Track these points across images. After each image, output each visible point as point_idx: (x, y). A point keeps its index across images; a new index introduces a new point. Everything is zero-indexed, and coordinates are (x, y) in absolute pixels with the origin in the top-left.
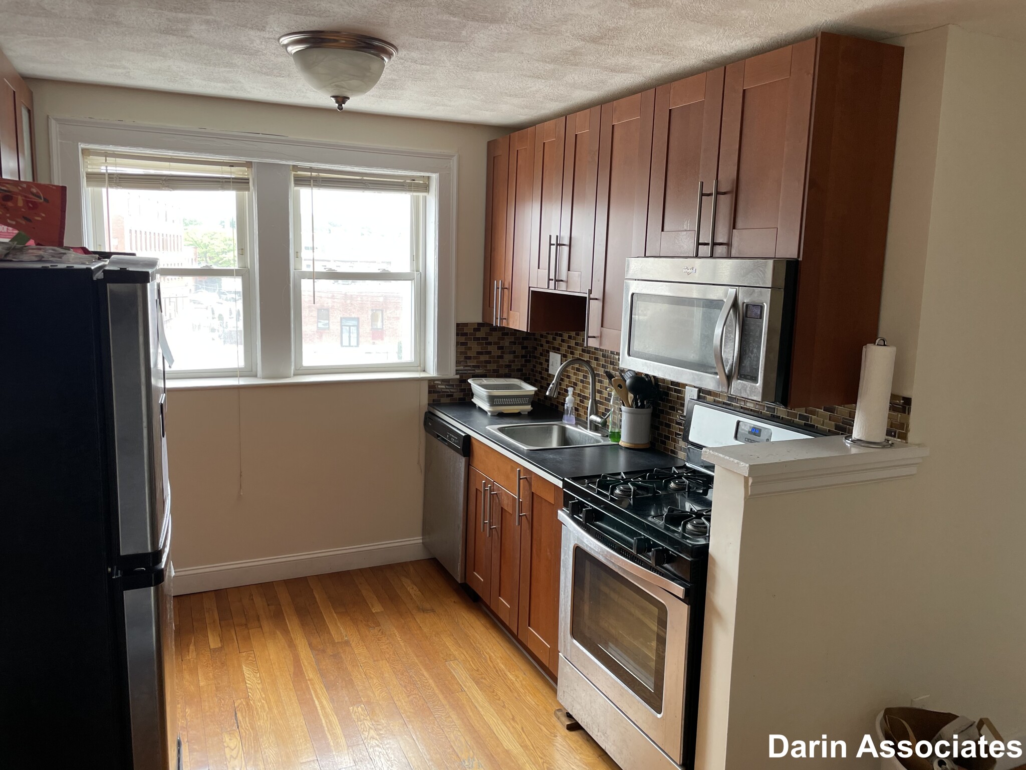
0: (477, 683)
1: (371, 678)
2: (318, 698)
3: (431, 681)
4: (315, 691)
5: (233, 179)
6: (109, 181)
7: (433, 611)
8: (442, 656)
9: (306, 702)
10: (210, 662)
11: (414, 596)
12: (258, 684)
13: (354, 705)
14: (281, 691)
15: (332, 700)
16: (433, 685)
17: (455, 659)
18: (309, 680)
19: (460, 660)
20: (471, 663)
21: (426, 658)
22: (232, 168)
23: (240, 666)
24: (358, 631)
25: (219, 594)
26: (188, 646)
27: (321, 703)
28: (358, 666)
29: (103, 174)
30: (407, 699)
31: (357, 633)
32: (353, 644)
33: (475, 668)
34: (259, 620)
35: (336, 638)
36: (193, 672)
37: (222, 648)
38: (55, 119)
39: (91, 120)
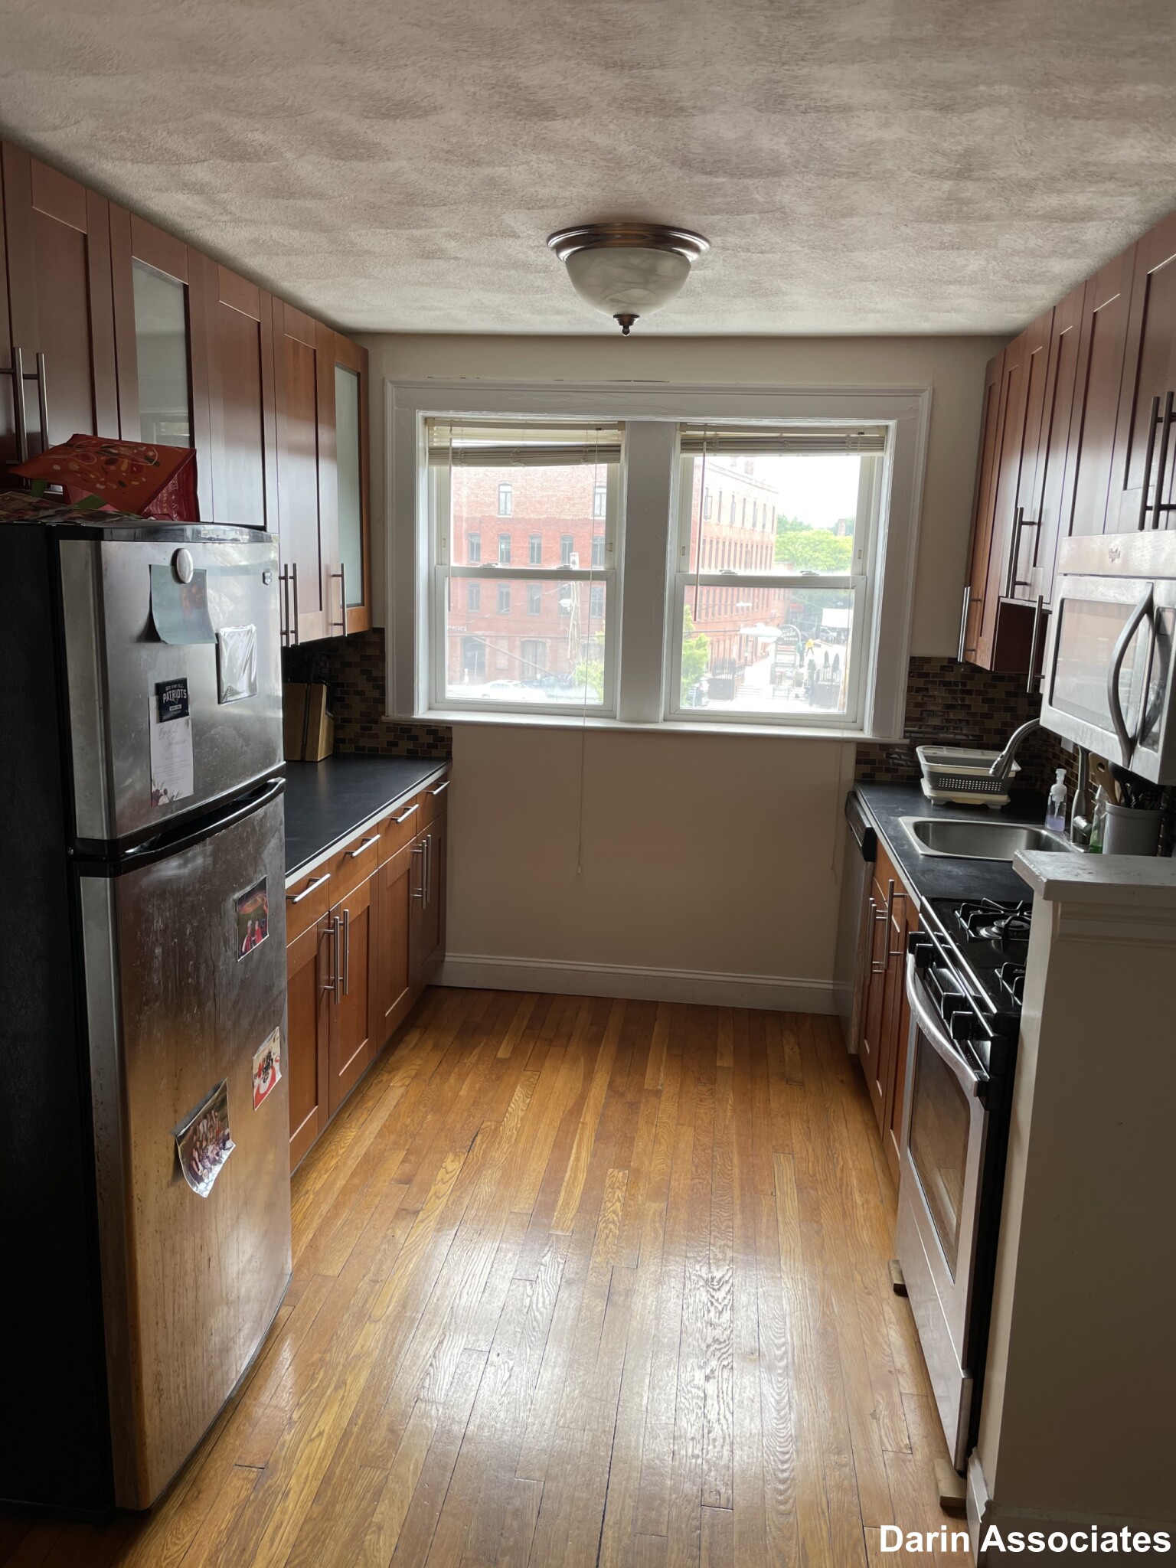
0: (800, 1190)
1: (660, 1142)
2: (579, 1146)
3: (736, 1170)
4: (581, 1138)
5: (599, 446)
6: (454, 458)
7: (802, 1084)
8: (774, 1143)
9: (561, 1148)
10: (486, 1072)
11: (787, 1058)
12: (522, 1110)
13: (617, 1168)
14: (542, 1125)
15: (594, 1154)
16: (737, 1176)
17: (792, 1153)
18: (582, 1123)
19: (796, 1156)
20: (810, 1164)
21: (750, 1141)
22: (600, 431)
23: (515, 1085)
24: (681, 1084)
25: (544, 999)
26: (474, 1048)
27: (578, 1153)
28: (653, 1124)
29: (447, 448)
30: (689, 1181)
31: (679, 1085)
32: (663, 1097)
33: (811, 1172)
34: (570, 1038)
35: (648, 1083)
36: (462, 1078)
37: (508, 1060)
38: (392, 382)
39: (430, 380)
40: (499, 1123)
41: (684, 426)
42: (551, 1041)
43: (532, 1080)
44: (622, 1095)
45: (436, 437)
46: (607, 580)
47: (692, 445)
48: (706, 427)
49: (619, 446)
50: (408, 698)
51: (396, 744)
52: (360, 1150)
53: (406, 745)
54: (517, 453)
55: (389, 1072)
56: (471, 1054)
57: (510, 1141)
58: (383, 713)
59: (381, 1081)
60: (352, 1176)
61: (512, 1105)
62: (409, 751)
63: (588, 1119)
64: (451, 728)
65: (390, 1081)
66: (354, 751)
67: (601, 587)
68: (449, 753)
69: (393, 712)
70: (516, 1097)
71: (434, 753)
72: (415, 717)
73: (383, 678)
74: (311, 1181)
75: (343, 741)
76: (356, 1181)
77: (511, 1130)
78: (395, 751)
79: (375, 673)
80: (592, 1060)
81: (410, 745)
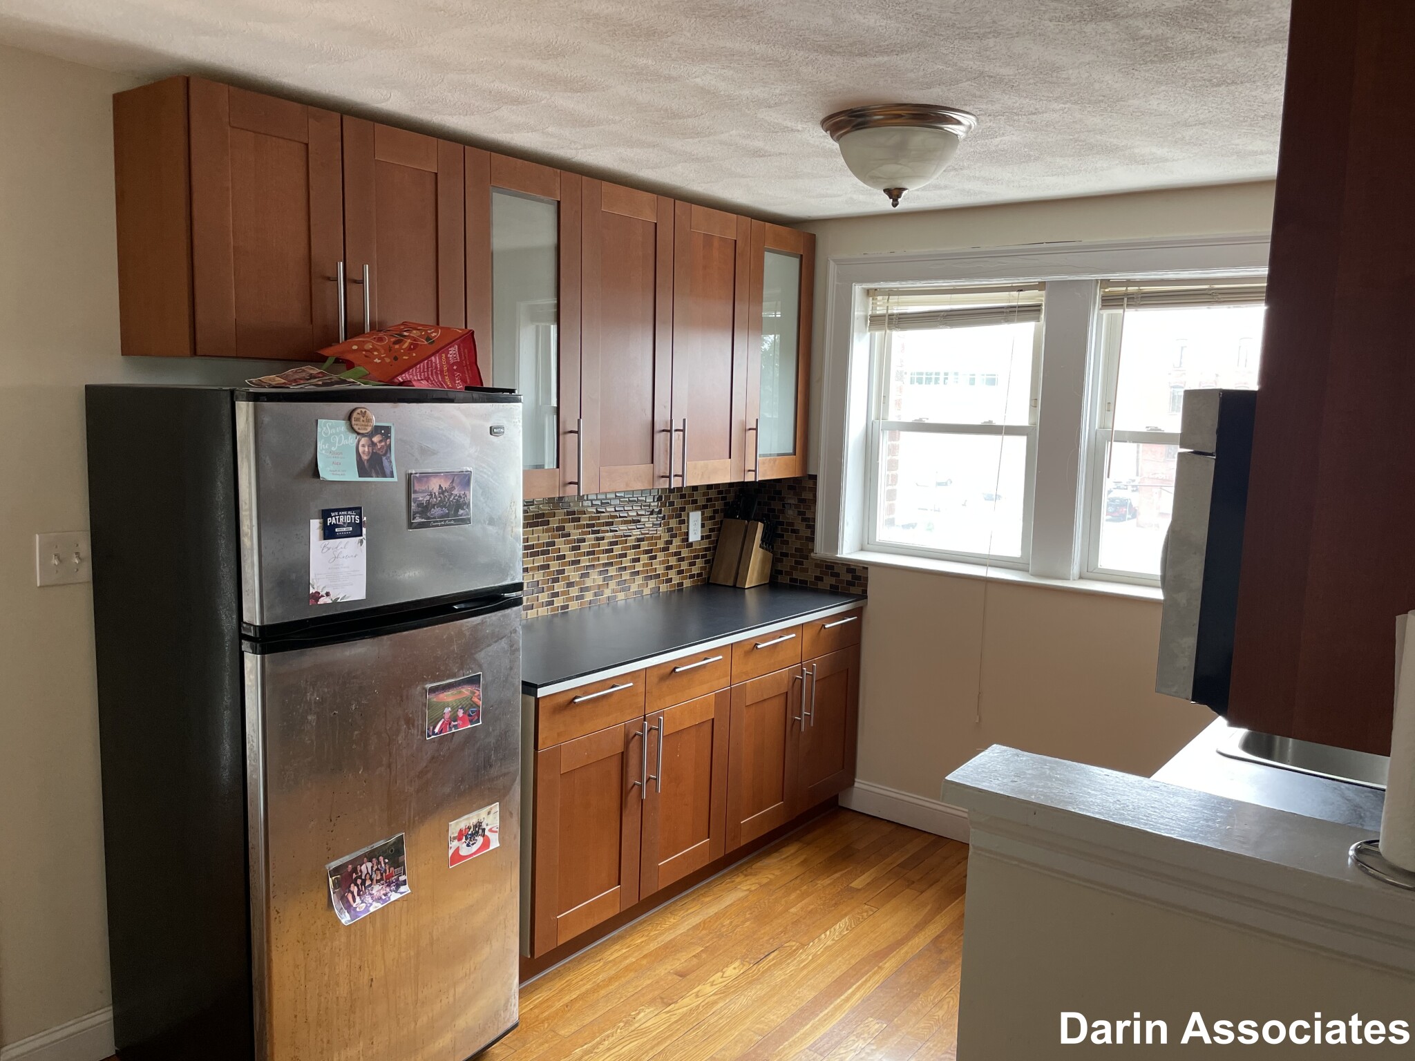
2: (858, 988)
4: (867, 981)
5: (1020, 307)
6: (889, 324)
9: (840, 985)
10: (829, 897)
12: (833, 940)
13: (879, 1019)
14: (840, 959)
18: (880, 967)
22: (1021, 292)
23: (845, 915)
27: (853, 994)
29: (884, 316)
36: (803, 896)
37: (858, 890)
38: (834, 261)
39: (866, 256)
40: (803, 945)
41: (1106, 283)
42: (913, 882)
43: (865, 914)
44: (941, 952)
45: (880, 306)
46: (1027, 435)
47: (1110, 301)
48: (1129, 283)
49: (1040, 306)
50: (834, 539)
51: (821, 579)
52: (668, 937)
53: (829, 581)
54: (944, 317)
55: (746, 876)
56: (828, 877)
57: (799, 965)
58: (813, 550)
59: (733, 882)
60: (645, 957)
61: (828, 933)
62: (831, 586)
63: (887, 965)
64: (867, 568)
65: (740, 883)
66: (788, 582)
67: (1022, 440)
68: (865, 591)
69: (820, 550)
70: (837, 927)
71: (853, 590)
72: (838, 556)
73: (814, 520)
74: (609, 952)
75: (780, 572)
76: (644, 962)
77: (808, 955)
78: (820, 585)
79: (807, 516)
80: (938, 909)
81: (833, 581)
